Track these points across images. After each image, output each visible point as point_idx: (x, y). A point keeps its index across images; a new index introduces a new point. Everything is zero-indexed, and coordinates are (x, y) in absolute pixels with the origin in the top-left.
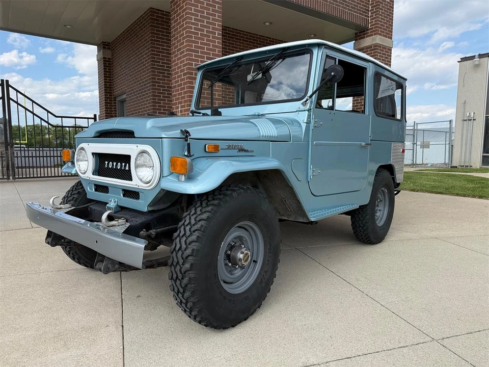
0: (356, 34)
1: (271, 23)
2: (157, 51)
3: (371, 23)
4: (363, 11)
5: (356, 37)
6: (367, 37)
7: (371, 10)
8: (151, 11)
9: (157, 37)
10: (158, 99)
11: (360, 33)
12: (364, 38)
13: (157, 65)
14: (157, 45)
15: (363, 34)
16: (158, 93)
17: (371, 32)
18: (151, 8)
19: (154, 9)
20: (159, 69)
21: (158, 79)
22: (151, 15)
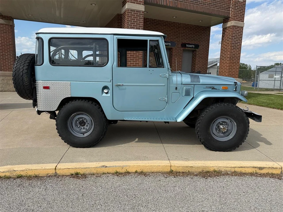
0: (224, 20)
3: (231, 14)
4: (226, 8)
5: (224, 21)
6: (229, 21)
7: (232, 7)
8: (118, 16)
11: (226, 19)
12: (227, 22)
15: (227, 20)
17: (231, 19)
18: (118, 14)
19: (119, 14)
22: (118, 17)
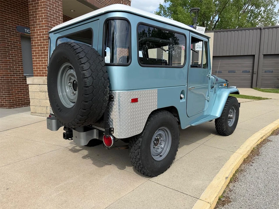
1: (74, 11)
2: (5, 19)
9: (4, 9)
10: (8, 50)
13: (6, 28)
14: (5, 14)
16: (8, 45)
20: (7, 30)
21: (7, 37)
